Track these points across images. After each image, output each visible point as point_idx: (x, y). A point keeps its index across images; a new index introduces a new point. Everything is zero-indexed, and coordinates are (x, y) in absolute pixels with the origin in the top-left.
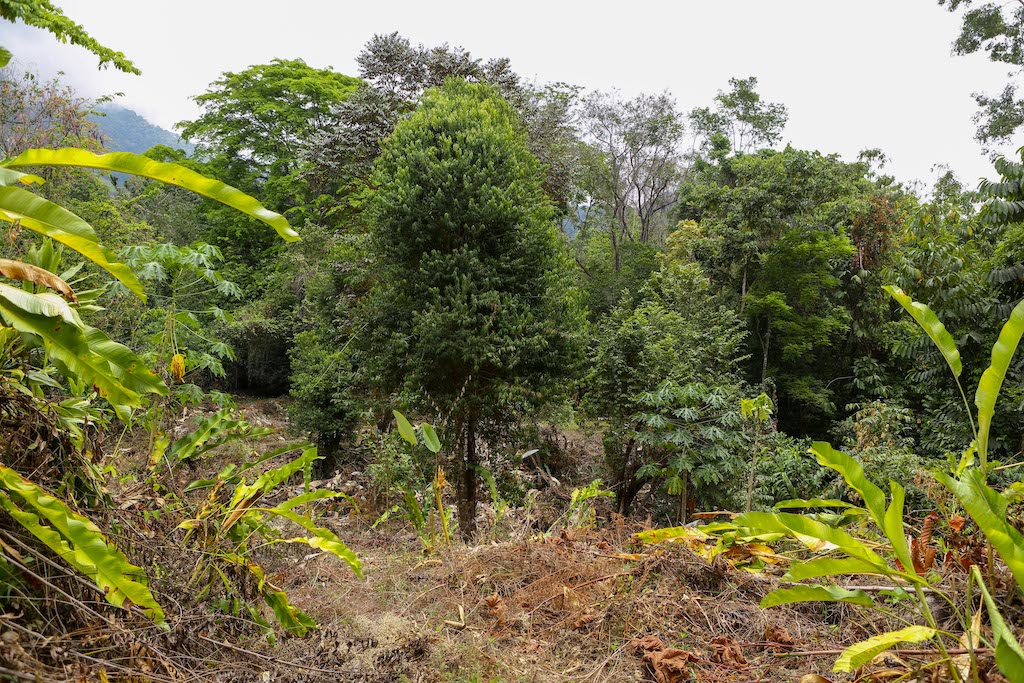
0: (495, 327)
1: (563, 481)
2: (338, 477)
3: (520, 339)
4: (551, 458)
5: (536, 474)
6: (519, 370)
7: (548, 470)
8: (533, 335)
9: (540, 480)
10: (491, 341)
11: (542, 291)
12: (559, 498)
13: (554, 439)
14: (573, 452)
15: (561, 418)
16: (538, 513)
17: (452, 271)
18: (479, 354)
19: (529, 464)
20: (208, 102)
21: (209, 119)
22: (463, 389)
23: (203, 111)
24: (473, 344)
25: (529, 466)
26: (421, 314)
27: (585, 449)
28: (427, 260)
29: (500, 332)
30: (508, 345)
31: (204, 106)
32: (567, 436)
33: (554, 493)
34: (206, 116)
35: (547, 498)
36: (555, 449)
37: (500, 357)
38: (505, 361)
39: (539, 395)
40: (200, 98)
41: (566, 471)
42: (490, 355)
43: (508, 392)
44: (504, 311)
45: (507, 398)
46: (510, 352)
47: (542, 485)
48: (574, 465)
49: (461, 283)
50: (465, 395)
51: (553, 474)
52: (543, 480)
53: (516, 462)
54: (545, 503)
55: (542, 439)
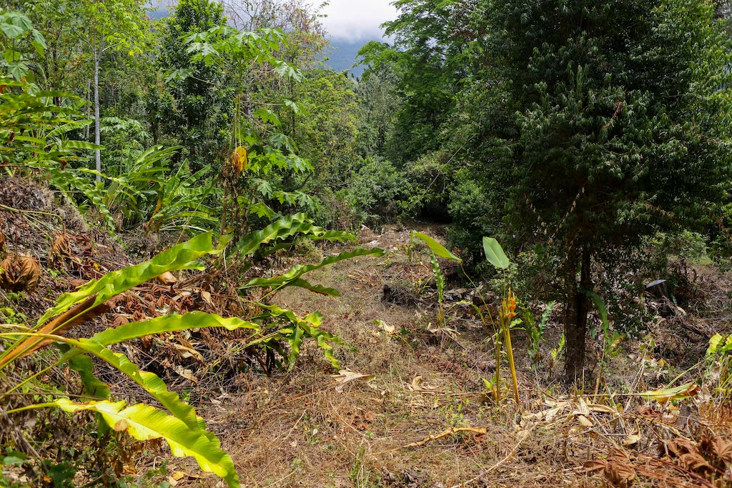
0: (616, 131)
1: (689, 311)
2: (481, 287)
3: (649, 145)
4: (678, 289)
5: (662, 302)
6: (647, 184)
7: (674, 300)
8: (666, 140)
9: (664, 308)
10: (612, 149)
11: (684, 87)
12: (684, 326)
13: (683, 271)
14: (702, 285)
15: (693, 253)
16: (661, 339)
17: (565, 66)
18: (596, 163)
19: (656, 293)
20: (404, 6)
21: (404, 18)
22: (574, 203)
23: (400, 12)
24: (589, 152)
25: (655, 294)
26: (524, 114)
27: (716, 284)
28: (538, 56)
29: (624, 137)
30: (634, 152)
31: (401, 9)
32: (697, 270)
33: (679, 322)
34: (403, 16)
35: (671, 326)
36: (683, 280)
37: (622, 167)
38: (628, 174)
39: (671, 215)
40: (397, 3)
41: (694, 303)
42: (608, 163)
43: (629, 209)
44: (630, 112)
45: (628, 216)
46: (634, 162)
47: (667, 313)
48: (703, 298)
49: (575, 78)
50: (577, 210)
51: (679, 304)
52: (668, 308)
53: (641, 289)
54: (669, 330)
55: (670, 271)
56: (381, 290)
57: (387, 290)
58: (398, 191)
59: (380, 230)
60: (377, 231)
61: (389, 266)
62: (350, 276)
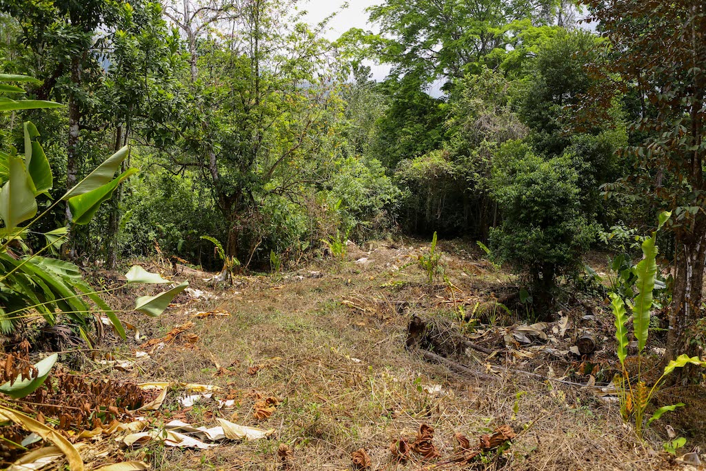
56: (405, 328)
57: (416, 327)
58: (388, 200)
59: (367, 246)
60: (363, 247)
61: (399, 289)
62: (345, 302)
